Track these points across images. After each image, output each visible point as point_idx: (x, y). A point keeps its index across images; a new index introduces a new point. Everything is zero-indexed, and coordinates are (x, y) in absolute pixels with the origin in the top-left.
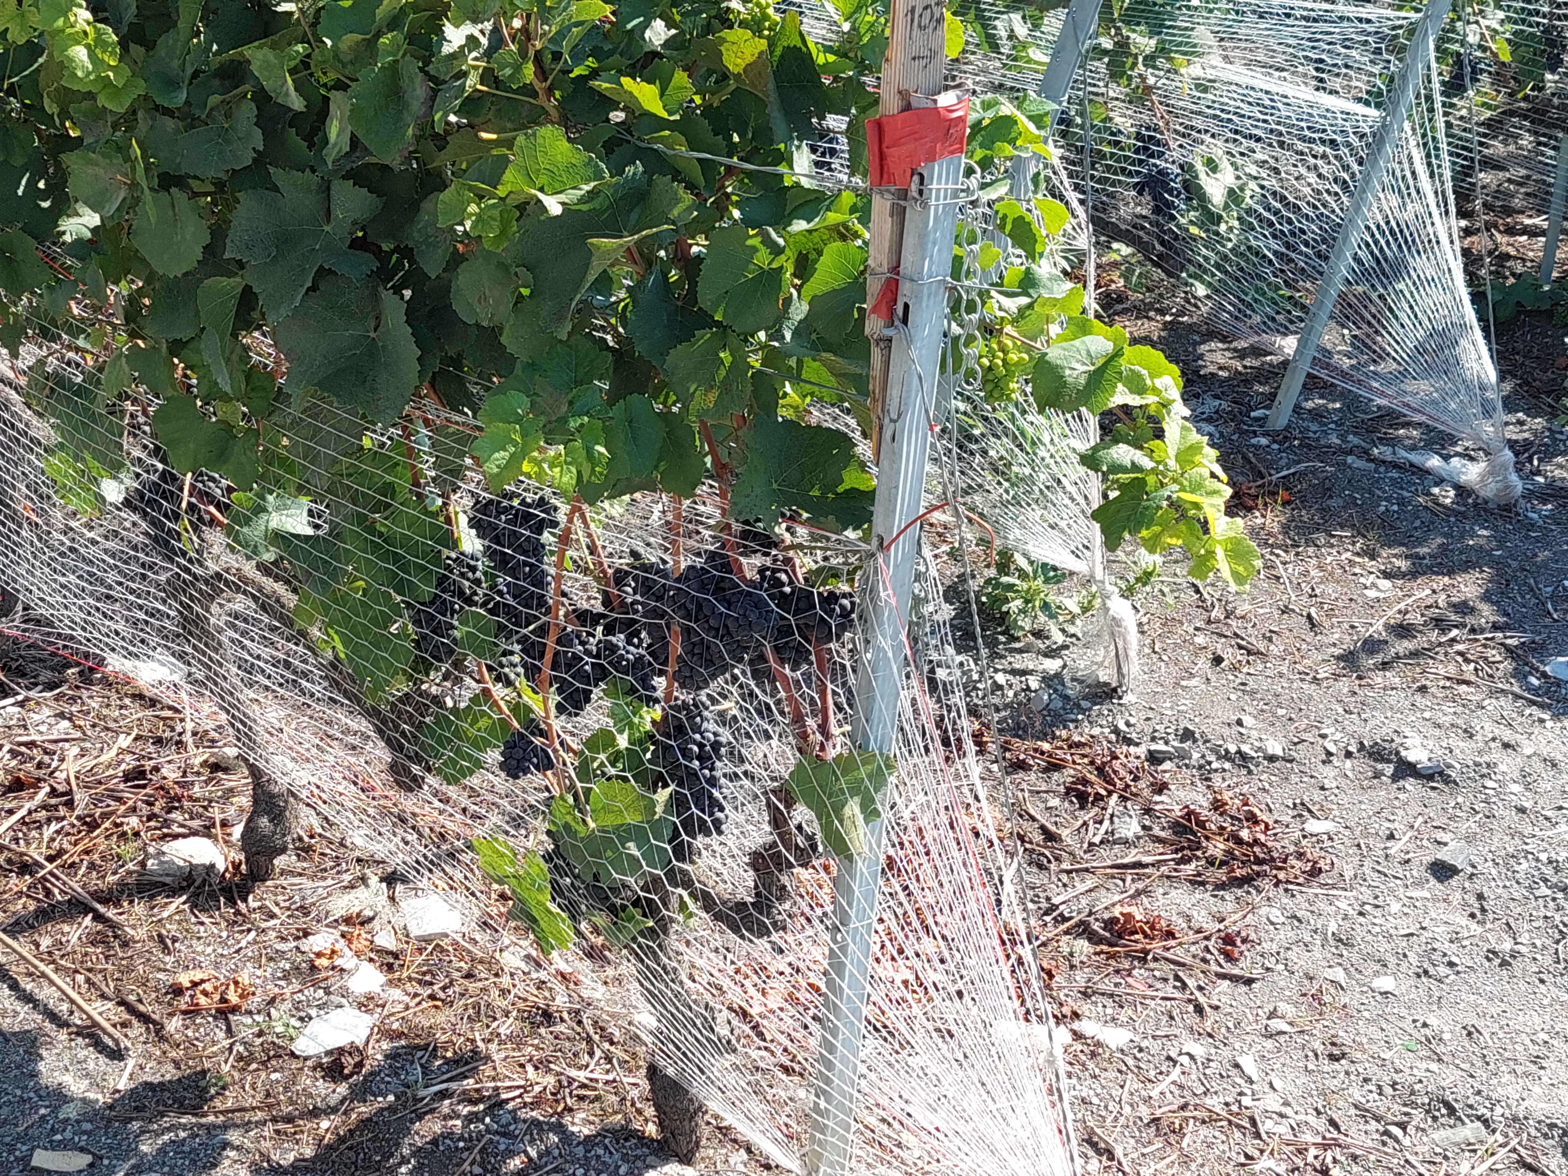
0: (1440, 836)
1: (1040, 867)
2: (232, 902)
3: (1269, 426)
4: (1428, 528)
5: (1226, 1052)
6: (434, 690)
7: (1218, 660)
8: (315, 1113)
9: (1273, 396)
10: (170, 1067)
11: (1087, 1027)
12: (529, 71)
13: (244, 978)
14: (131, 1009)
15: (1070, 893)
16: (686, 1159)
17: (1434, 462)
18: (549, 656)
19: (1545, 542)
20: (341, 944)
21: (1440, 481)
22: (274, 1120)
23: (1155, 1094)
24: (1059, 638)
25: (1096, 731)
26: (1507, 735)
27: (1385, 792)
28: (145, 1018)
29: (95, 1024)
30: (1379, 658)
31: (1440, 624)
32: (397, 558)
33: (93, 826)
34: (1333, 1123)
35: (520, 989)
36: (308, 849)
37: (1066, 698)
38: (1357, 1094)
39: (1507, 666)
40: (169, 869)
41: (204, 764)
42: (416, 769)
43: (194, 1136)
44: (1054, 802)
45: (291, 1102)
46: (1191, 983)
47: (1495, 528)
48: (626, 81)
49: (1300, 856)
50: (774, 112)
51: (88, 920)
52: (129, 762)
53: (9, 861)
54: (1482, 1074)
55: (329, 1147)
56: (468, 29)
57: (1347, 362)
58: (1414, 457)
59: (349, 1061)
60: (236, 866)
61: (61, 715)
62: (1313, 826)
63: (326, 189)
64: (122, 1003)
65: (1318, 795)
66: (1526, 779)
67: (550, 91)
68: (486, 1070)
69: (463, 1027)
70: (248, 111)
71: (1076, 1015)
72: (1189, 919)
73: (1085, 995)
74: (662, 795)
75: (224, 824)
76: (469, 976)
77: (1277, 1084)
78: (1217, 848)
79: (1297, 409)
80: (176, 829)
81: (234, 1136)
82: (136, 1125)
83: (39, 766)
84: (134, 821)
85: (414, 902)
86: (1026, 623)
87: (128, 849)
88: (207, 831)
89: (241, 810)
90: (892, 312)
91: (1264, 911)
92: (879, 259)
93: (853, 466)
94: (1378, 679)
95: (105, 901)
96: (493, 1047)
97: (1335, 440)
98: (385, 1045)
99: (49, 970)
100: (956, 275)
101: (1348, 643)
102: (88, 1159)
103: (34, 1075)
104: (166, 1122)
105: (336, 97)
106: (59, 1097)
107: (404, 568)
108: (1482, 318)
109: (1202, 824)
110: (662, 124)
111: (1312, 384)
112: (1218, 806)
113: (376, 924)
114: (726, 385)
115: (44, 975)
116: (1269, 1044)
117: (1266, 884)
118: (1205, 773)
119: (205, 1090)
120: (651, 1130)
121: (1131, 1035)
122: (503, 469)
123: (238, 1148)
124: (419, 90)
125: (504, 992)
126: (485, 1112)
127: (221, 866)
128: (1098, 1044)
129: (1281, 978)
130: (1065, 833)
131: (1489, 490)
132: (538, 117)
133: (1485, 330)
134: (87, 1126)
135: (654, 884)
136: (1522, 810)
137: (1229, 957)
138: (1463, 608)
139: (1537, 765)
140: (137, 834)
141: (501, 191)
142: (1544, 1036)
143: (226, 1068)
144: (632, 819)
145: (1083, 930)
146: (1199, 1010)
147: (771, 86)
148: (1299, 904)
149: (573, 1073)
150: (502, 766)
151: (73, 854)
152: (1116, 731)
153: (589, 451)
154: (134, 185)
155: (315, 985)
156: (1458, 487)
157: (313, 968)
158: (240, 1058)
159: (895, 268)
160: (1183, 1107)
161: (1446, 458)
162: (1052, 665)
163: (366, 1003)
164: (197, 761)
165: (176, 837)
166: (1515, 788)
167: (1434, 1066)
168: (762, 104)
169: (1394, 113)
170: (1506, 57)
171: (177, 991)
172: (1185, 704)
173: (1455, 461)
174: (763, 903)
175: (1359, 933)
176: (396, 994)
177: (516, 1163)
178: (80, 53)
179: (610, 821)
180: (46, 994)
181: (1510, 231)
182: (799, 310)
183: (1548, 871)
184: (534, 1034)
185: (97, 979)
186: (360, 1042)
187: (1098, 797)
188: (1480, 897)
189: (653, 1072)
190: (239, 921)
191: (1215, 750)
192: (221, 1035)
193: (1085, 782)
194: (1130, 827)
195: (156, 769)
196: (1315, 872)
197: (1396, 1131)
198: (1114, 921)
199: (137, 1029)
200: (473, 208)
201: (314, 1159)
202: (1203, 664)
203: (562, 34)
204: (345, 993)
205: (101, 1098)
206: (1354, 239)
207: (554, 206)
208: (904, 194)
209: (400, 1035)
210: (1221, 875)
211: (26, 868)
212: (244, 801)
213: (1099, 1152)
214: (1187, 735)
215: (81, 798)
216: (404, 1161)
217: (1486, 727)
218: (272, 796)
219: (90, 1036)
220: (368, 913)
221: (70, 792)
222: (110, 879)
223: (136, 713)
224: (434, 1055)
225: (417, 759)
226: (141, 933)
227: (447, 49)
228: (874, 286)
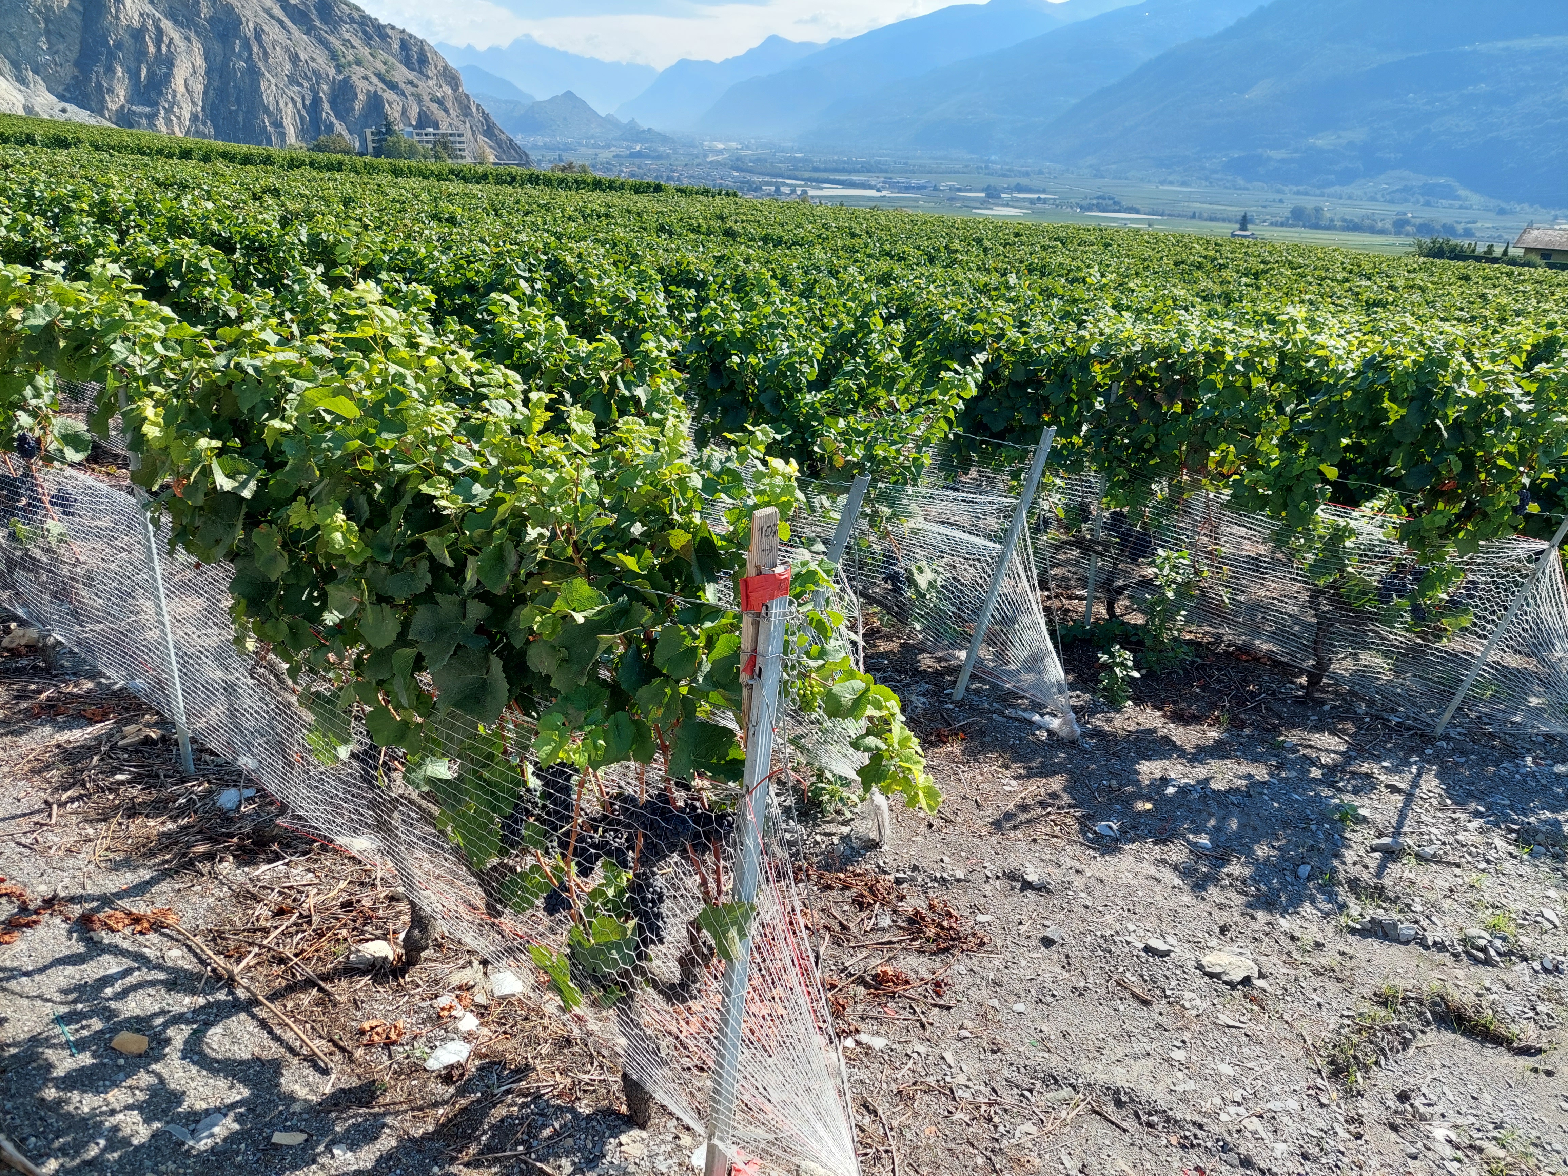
0: (1046, 922)
1: (839, 945)
2: (396, 979)
3: (954, 698)
4: (1034, 753)
5: (937, 1050)
6: (511, 863)
7: (930, 826)
8: (436, 1105)
9: (955, 682)
10: (355, 1079)
11: (864, 1038)
12: (570, 551)
13: (400, 1024)
14: (336, 1045)
15: (855, 960)
16: (643, 1127)
17: (1036, 718)
18: (571, 849)
19: (1092, 760)
20: (456, 1002)
21: (1040, 728)
22: (413, 1109)
23: (899, 1076)
24: (849, 815)
25: (868, 867)
26: (1077, 865)
27: (1016, 898)
28: (343, 1050)
29: (315, 1054)
30: (1012, 823)
31: (1042, 804)
32: (493, 793)
33: (321, 935)
34: (994, 1090)
35: (554, 1027)
36: (440, 946)
37: (852, 848)
38: (1006, 1073)
39: (1076, 827)
40: (362, 960)
41: (386, 897)
42: (499, 907)
43: (366, 1120)
44: (846, 908)
45: (423, 1098)
46: (918, 1010)
47: (1067, 753)
48: (620, 555)
49: (974, 935)
50: (695, 570)
51: (315, 991)
52: (345, 897)
53: (273, 957)
54: (1071, 1059)
55: (443, 1125)
56: (539, 530)
57: (991, 665)
58: (1026, 715)
59: (456, 1073)
60: (400, 957)
61: (309, 870)
62: (981, 918)
63: (463, 603)
64: (331, 1040)
65: (982, 901)
66: (1089, 890)
67: (581, 559)
68: (534, 1076)
69: (521, 1050)
70: (425, 565)
71: (857, 1031)
72: (917, 972)
73: (862, 1018)
74: (631, 924)
75: (395, 932)
76: (526, 1019)
77: (965, 1068)
78: (931, 932)
79: (967, 689)
80: (368, 936)
81: (389, 1120)
82: (333, 1115)
83: (294, 900)
84: (344, 932)
85: (498, 975)
86: (830, 808)
87: (340, 949)
88: (384, 937)
89: (405, 924)
90: (753, 671)
91: (956, 967)
92: (746, 645)
93: (734, 747)
94: (1012, 835)
95: (324, 980)
96: (538, 1061)
97: (986, 705)
98: (477, 1063)
99: (290, 1022)
100: (785, 653)
101: (996, 816)
102: (305, 1136)
103: (278, 1085)
104: (351, 1112)
105: (471, 559)
106: (291, 1098)
107: (497, 799)
108: (1056, 647)
109: (923, 919)
110: (638, 576)
111: (973, 677)
112: (931, 907)
113: (476, 989)
114: (668, 706)
115: (287, 1025)
116: (960, 1044)
117: (956, 952)
118: (925, 889)
119: (374, 1092)
120: (624, 1109)
121: (886, 1042)
122: (549, 755)
123: (391, 1127)
124: (513, 558)
125: (545, 1028)
126: (531, 1102)
127: (391, 957)
128: (869, 1048)
129: (965, 1006)
130: (851, 925)
131: (1064, 733)
132: (573, 572)
133: (1058, 652)
134: (305, 1116)
135: (625, 974)
136: (1086, 907)
137: (938, 995)
138: (1054, 795)
139: (1094, 882)
140: (345, 939)
141: (553, 610)
142: (1102, 1036)
143: (387, 1079)
144: (614, 938)
145: (861, 981)
146: (923, 1025)
147: (694, 557)
148: (974, 964)
149: (581, 1076)
150: (545, 909)
151: (309, 951)
152: (878, 867)
153: (595, 744)
154: (362, 603)
155: (440, 1027)
156: (1048, 731)
157: (439, 1017)
158: (395, 1072)
159: (755, 650)
160: (915, 1084)
161: (1042, 715)
162: (845, 830)
163: (468, 1037)
164: (382, 896)
165: (367, 940)
166: (1083, 895)
167: (1046, 1055)
168: (689, 565)
169: (1008, 547)
170: (1062, 515)
171: (362, 1032)
172: (914, 850)
173: (1047, 717)
174: (684, 985)
175: (1006, 979)
176: (485, 1031)
177: (547, 1132)
178: (338, 536)
179: (602, 939)
180: (288, 1036)
181: (1070, 598)
182: (707, 667)
183: (1101, 941)
184: (561, 1053)
185: (317, 1026)
186: (462, 1061)
187: (869, 904)
188: (1067, 957)
189: (625, 1076)
190: (399, 990)
191: (929, 877)
192: (385, 1058)
193: (862, 896)
194: (886, 921)
195: (359, 901)
196: (982, 944)
197: (1027, 1093)
198: (877, 975)
199: (338, 1056)
200: (538, 619)
201: (433, 1133)
202: (923, 828)
203: (588, 532)
204: (456, 1031)
205: (314, 1098)
206: (991, 607)
207: (580, 618)
208: (758, 615)
209: (486, 1056)
210: (933, 947)
211: (282, 961)
212: (406, 918)
213: (870, 1112)
214: (915, 868)
215: (316, 919)
216: (485, 1132)
217: (1067, 861)
218: (421, 918)
219: (312, 1061)
220: (472, 983)
221: (310, 916)
222: (329, 966)
223: (351, 868)
224: (504, 1068)
225: (500, 901)
226: (343, 999)
227: (528, 539)
228: (744, 658)
